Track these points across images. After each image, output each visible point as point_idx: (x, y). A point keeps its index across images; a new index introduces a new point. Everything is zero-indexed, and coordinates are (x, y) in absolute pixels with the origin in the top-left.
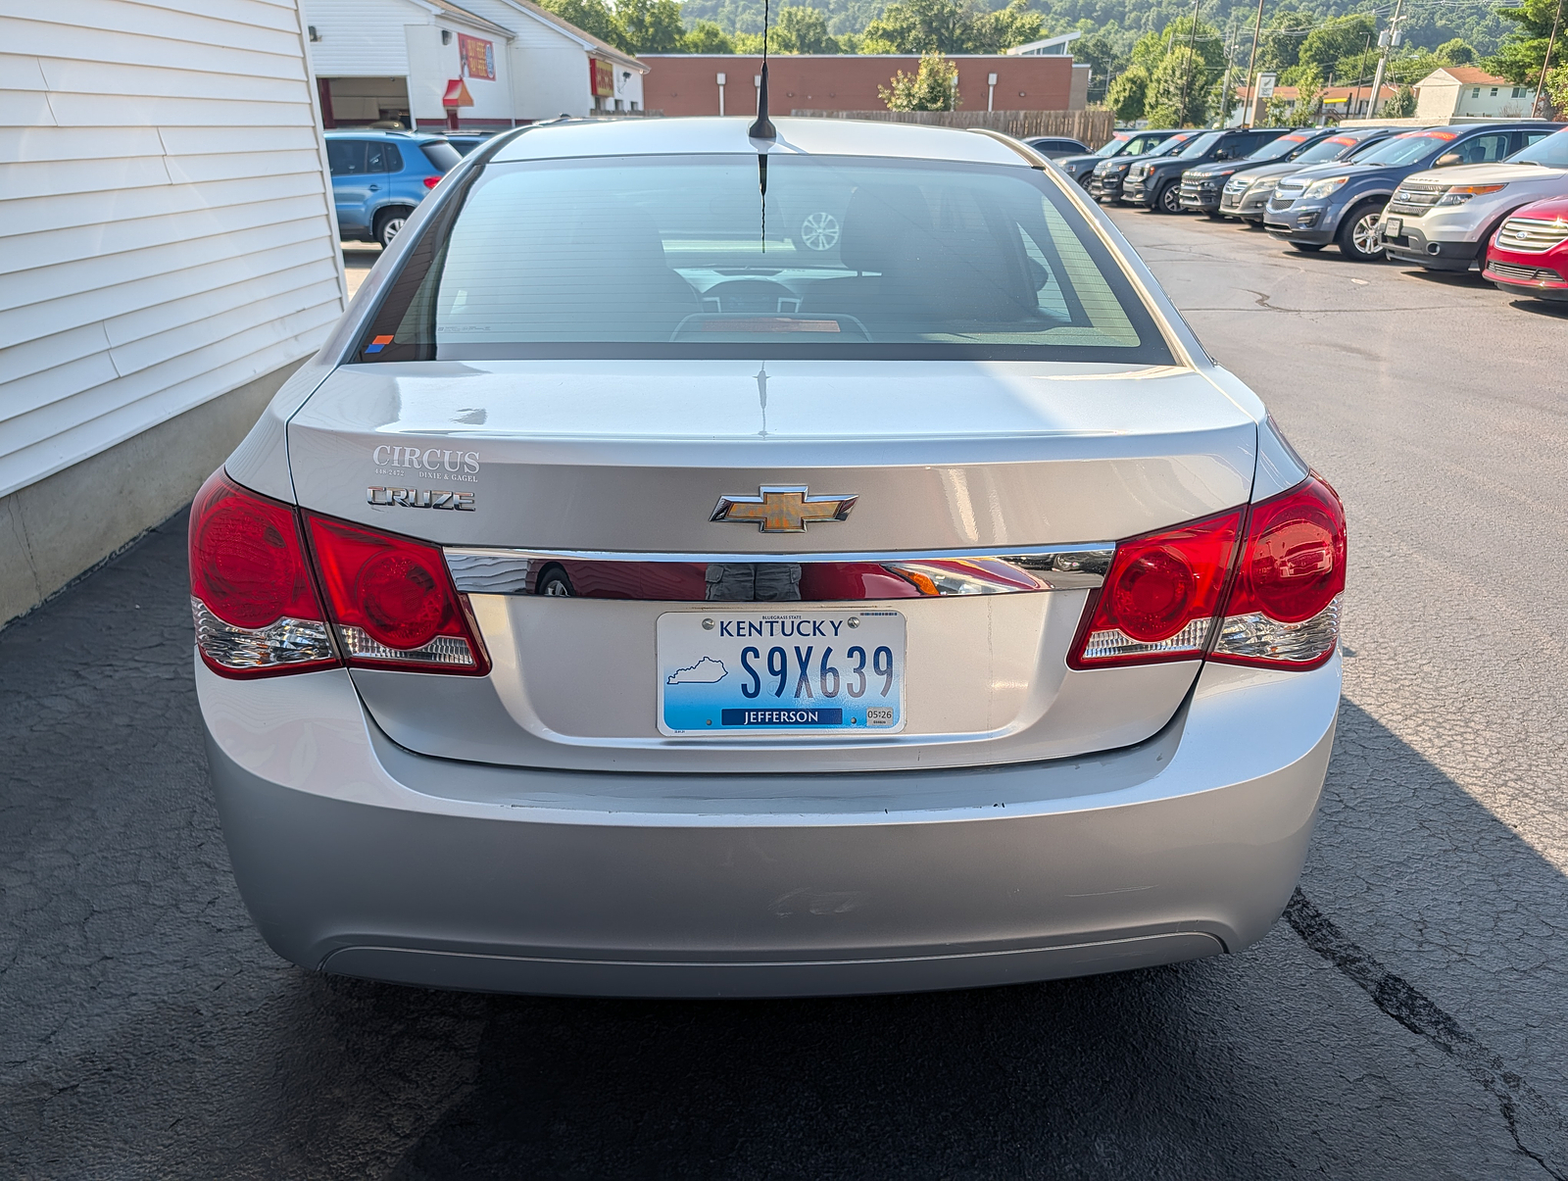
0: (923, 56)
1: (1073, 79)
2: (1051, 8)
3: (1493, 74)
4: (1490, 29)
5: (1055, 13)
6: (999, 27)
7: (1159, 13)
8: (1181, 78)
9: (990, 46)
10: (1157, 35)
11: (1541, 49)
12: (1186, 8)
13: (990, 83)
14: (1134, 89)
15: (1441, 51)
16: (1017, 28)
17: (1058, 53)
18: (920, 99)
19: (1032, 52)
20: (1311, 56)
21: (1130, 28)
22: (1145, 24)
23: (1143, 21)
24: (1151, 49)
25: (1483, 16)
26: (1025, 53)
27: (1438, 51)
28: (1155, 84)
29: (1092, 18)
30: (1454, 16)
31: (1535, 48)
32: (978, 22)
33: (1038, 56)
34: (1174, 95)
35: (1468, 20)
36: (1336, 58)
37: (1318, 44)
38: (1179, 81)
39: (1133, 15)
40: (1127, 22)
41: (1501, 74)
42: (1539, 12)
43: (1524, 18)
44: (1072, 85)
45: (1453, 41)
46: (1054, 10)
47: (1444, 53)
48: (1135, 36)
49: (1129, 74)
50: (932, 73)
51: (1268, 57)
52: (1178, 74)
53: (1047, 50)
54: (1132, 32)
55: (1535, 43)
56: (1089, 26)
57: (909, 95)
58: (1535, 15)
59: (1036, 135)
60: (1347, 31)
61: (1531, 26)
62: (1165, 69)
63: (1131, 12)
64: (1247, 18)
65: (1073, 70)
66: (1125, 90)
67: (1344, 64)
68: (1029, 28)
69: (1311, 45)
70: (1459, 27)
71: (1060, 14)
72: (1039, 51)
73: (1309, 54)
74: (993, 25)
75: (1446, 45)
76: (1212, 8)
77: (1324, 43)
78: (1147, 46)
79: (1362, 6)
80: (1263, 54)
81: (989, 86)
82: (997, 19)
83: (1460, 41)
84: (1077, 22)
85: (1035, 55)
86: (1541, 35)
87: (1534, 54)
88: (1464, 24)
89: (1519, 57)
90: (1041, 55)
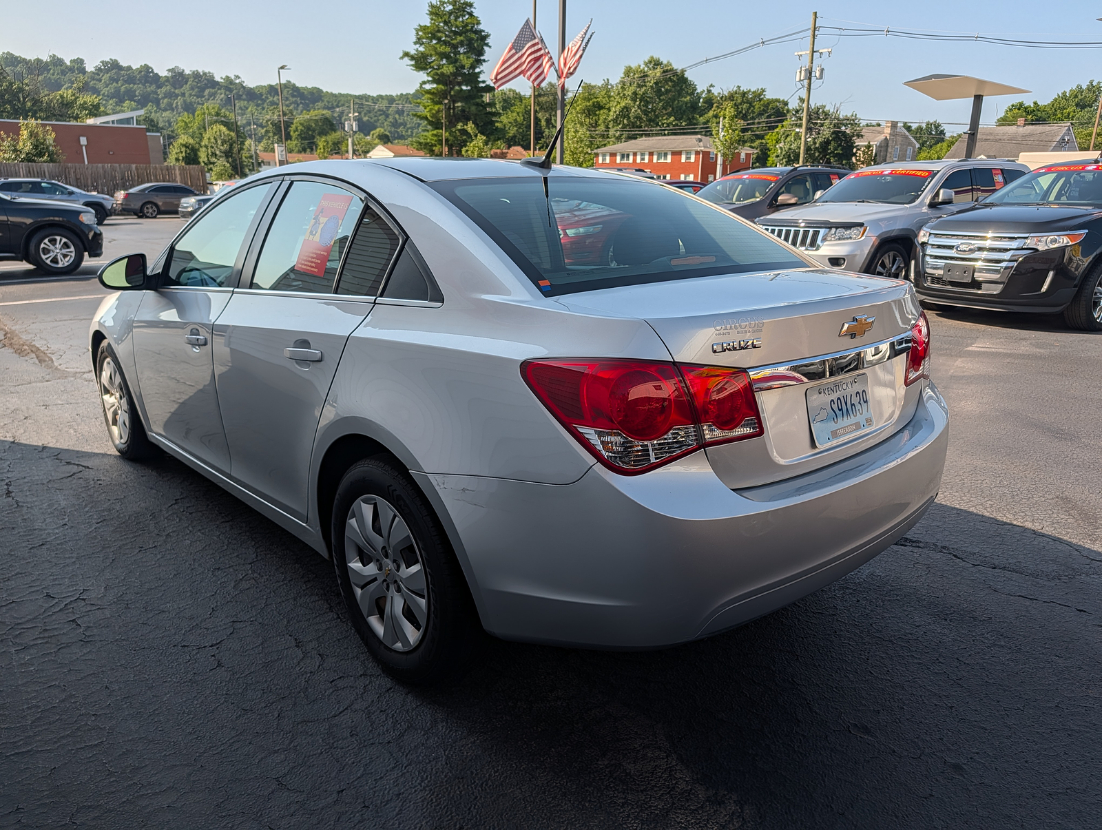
0: (21, 121)
1: (149, 143)
2: (99, 92)
3: (417, 149)
4: (392, 123)
5: (103, 95)
6: (65, 102)
7: (184, 101)
8: (223, 145)
9: (61, 116)
10: (191, 116)
11: (439, 136)
12: (203, 99)
13: (82, 143)
14: (188, 151)
15: (373, 135)
16: (80, 104)
17: (129, 123)
18: (27, 154)
19: (108, 122)
20: (298, 135)
21: (165, 110)
22: (176, 107)
23: (174, 105)
24: (190, 125)
25: (387, 116)
26: (104, 123)
27: (371, 135)
28: (204, 149)
29: (135, 101)
30: (371, 115)
31: (435, 135)
32: (46, 98)
33: (113, 125)
34: (220, 156)
35: (380, 118)
36: (314, 137)
37: (300, 128)
38: (222, 148)
39: (166, 101)
40: (162, 106)
41: (421, 149)
42: (433, 116)
43: (426, 118)
44: (149, 147)
45: (378, 130)
46: (102, 93)
47: (374, 137)
48: (170, 115)
49: (180, 141)
50: (32, 134)
51: (271, 134)
52: (219, 142)
53: (119, 121)
54: (168, 112)
55: (435, 132)
56: (134, 106)
57: (15, 151)
58: (431, 117)
59: (148, 182)
60: (317, 121)
61: (431, 123)
62: (209, 139)
63: (163, 98)
64: (247, 108)
65: (148, 137)
66: (182, 152)
67: (321, 142)
68: (91, 105)
69: (297, 128)
70: (375, 121)
71: (108, 96)
72: (113, 122)
73: (297, 133)
74: (60, 101)
75: (374, 132)
76: (221, 100)
77: (304, 127)
78: (186, 122)
79: (317, 105)
80: (267, 132)
81: (82, 146)
82: (62, 97)
83: (382, 130)
84: (124, 103)
85: (111, 125)
86: (437, 128)
87: (435, 138)
88: (378, 120)
89: (428, 140)
90: (115, 125)
